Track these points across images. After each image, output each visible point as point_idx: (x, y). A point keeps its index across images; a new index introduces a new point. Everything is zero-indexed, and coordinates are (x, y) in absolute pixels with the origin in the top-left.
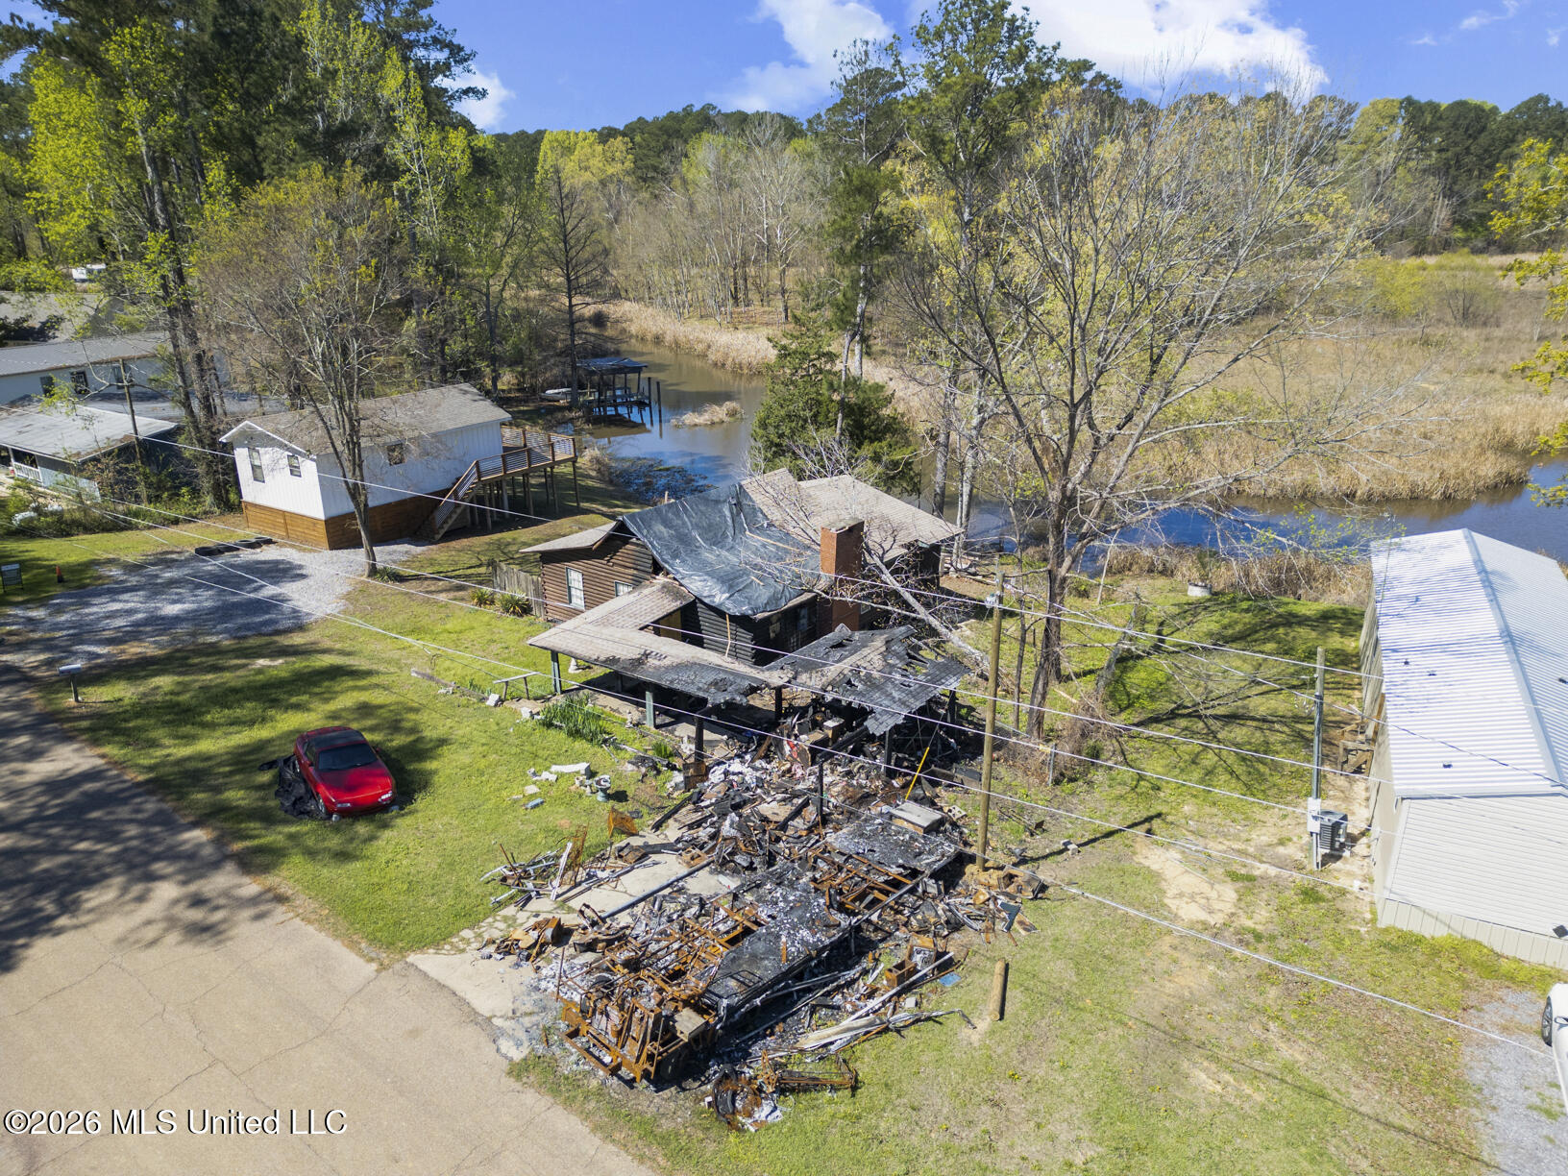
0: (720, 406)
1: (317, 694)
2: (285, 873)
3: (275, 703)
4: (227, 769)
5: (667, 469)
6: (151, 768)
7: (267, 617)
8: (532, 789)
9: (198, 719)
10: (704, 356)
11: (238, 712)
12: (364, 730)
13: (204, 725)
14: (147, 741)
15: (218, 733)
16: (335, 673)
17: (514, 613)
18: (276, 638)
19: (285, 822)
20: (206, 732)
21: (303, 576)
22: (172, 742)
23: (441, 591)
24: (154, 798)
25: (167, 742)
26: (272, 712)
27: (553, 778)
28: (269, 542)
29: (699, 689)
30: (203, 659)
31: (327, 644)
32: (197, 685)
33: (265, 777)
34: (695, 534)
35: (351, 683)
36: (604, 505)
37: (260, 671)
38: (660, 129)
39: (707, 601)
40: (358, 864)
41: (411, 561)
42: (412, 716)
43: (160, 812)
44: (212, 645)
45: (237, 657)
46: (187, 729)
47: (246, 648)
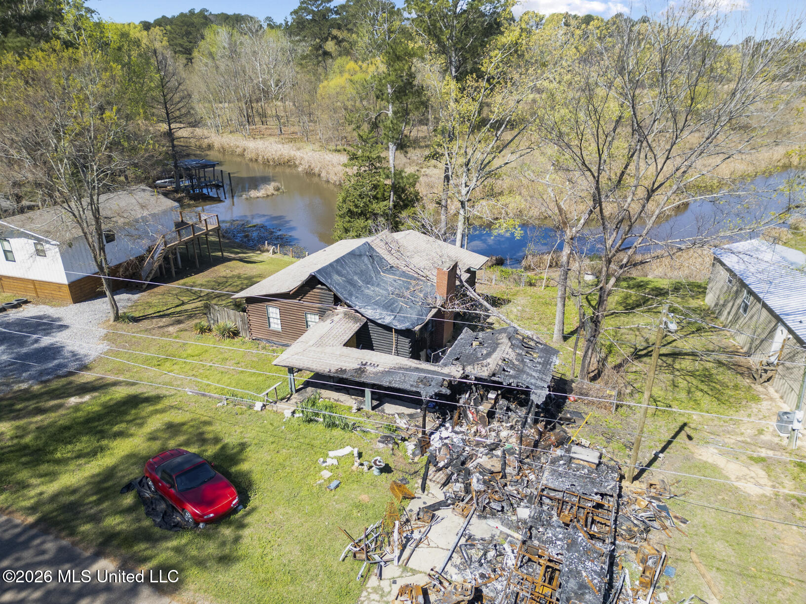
0: (269, 184)
1: (131, 421)
2: (192, 587)
3: (102, 434)
4: (94, 498)
5: (254, 226)
6: (33, 509)
7: (56, 362)
8: (326, 474)
9: (49, 457)
10: (242, 155)
11: (79, 446)
12: (180, 445)
13: (58, 462)
14: (18, 483)
15: (71, 467)
16: (134, 401)
17: (229, 337)
18: (72, 378)
19: (165, 538)
20: (62, 468)
21: (66, 327)
22: (39, 481)
23: (168, 326)
24: (51, 537)
25: (34, 481)
26: (104, 442)
27: (335, 462)
28: (26, 302)
29: (412, 386)
30: (26, 404)
31: (111, 378)
32: (33, 427)
33: (128, 500)
34: (356, 278)
35: (151, 408)
36: (231, 253)
37: (77, 408)
38: (182, 22)
39: (379, 321)
40: (242, 564)
41: (135, 304)
42: (208, 428)
43: (61, 550)
44: (26, 391)
45: (52, 398)
46: (44, 468)
47: (54, 390)
